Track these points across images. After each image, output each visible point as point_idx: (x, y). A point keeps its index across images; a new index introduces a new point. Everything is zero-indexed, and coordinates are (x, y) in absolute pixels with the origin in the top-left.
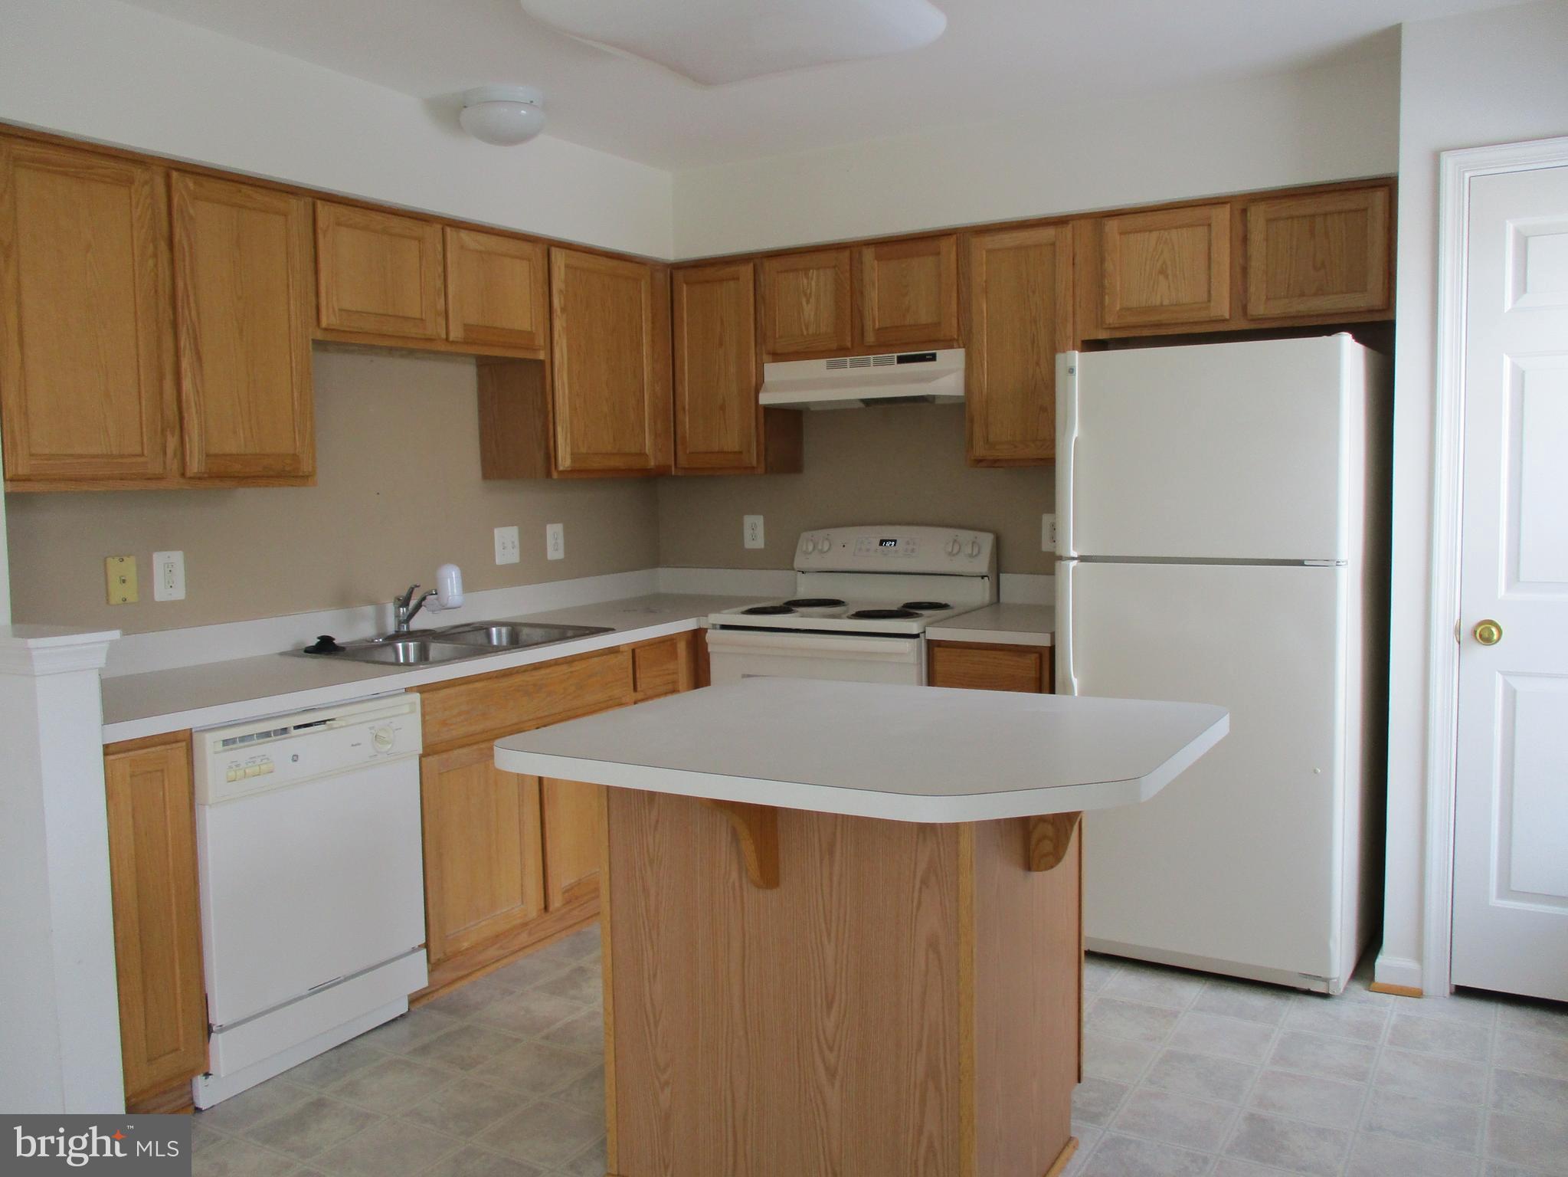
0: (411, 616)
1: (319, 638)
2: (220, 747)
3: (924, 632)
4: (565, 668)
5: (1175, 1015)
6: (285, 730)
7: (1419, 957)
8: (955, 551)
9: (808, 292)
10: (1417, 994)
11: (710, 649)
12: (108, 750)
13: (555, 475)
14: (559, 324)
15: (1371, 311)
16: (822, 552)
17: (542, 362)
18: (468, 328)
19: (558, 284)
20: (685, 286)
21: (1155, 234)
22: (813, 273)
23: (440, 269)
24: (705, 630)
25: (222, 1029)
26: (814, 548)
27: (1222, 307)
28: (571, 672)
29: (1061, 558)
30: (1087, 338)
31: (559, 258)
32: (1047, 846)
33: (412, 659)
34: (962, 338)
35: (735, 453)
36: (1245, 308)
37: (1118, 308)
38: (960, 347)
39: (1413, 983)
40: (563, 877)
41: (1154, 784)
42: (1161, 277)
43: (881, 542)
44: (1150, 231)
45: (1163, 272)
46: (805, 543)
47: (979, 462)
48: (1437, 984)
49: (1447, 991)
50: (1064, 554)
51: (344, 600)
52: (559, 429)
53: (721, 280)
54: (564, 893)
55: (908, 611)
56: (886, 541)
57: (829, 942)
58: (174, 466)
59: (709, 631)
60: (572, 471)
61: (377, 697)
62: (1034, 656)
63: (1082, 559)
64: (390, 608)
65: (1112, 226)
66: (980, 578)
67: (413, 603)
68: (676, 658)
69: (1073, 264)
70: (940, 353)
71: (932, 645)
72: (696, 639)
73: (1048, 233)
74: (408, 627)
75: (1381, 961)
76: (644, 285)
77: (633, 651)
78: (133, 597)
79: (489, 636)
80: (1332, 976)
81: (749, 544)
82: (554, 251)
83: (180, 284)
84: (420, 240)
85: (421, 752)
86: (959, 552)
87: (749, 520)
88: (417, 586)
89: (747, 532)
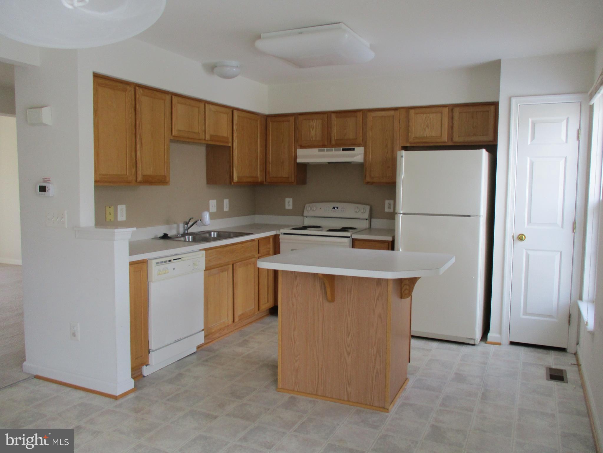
0: (189, 228)
1: (164, 234)
2: (155, 264)
3: (352, 236)
4: (241, 245)
5: (431, 350)
6: (170, 261)
7: (500, 333)
8: (358, 211)
9: (313, 127)
10: (500, 344)
11: (280, 241)
13: (232, 184)
14: (235, 135)
15: (490, 141)
16: (313, 210)
17: (230, 147)
18: (211, 136)
19: (235, 122)
20: (271, 122)
21: (425, 115)
22: (315, 121)
23: (204, 117)
24: (279, 235)
25: (153, 351)
26: (311, 209)
27: (445, 138)
28: (242, 246)
29: (396, 213)
30: (403, 146)
31: (236, 113)
32: (407, 292)
33: (190, 240)
34: (364, 144)
35: (286, 177)
36: (452, 139)
37: (413, 137)
38: (362, 147)
39: (498, 341)
40: (239, 312)
41: (442, 270)
42: (427, 128)
43: (333, 208)
44: (424, 114)
45: (427, 126)
46: (308, 207)
47: (368, 183)
48: (505, 341)
49: (508, 344)
50: (399, 212)
51: (168, 222)
52: (234, 169)
53: (284, 121)
54: (239, 317)
55: (344, 229)
56: (335, 207)
57: (349, 316)
58: (134, 178)
59: (280, 235)
60: (238, 182)
61: (192, 252)
62: (387, 244)
63: (404, 214)
64: (181, 226)
65: (412, 112)
66: (365, 220)
67: (190, 224)
68: (270, 244)
69: (399, 122)
70: (356, 148)
71: (354, 240)
72: (276, 238)
73: (392, 112)
74: (187, 231)
75: (489, 335)
76: (259, 122)
77: (258, 241)
78: (112, 220)
79: (210, 235)
80: (476, 338)
81: (287, 207)
82: (234, 111)
83: (138, 122)
84: (199, 107)
85: (205, 269)
86: (359, 211)
87: (287, 200)
88: (192, 218)
89: (287, 203)
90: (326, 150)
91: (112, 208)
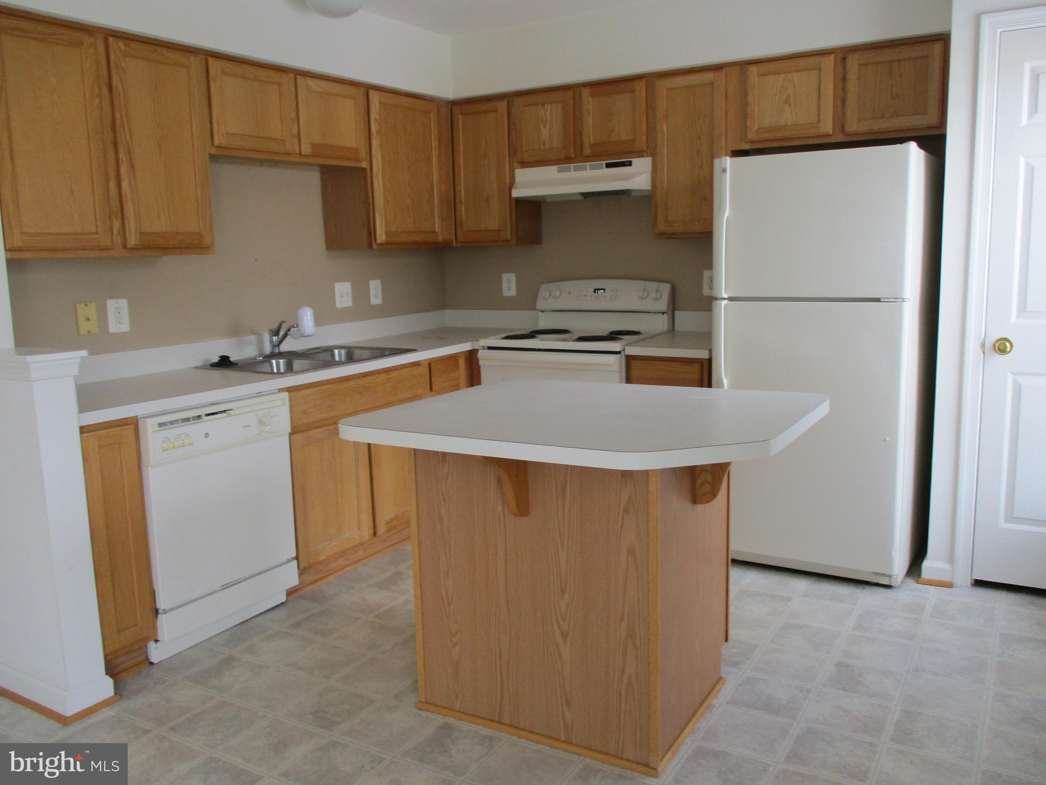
0: (281, 342)
1: (220, 357)
2: (157, 428)
3: (624, 350)
4: (384, 376)
5: (789, 599)
6: (199, 417)
7: (951, 560)
8: (645, 296)
9: (545, 119)
10: (949, 585)
11: (481, 363)
12: (83, 430)
13: (375, 247)
14: (375, 143)
15: (929, 128)
16: (555, 297)
17: (364, 169)
18: (314, 146)
19: (374, 115)
20: (460, 116)
21: (782, 77)
22: (548, 107)
23: (294, 105)
24: (477, 350)
25: (165, 612)
26: (550, 294)
27: (827, 126)
28: (388, 378)
29: (716, 299)
30: (734, 149)
31: (375, 97)
32: (707, 488)
33: (282, 370)
34: (650, 150)
35: (495, 230)
36: (843, 127)
37: (756, 128)
38: (648, 156)
39: (946, 578)
40: (386, 513)
41: (780, 443)
42: (786, 107)
43: (595, 291)
44: (779, 74)
45: (787, 102)
46: (544, 291)
47: (661, 235)
48: (963, 578)
49: (969, 584)
50: (719, 296)
51: (235, 331)
52: (377, 215)
53: (486, 112)
54: (386, 524)
55: (613, 336)
56: (598, 290)
57: (563, 549)
58: (118, 240)
59: (480, 351)
60: (387, 243)
61: (259, 395)
62: (697, 366)
63: (731, 299)
64: (267, 337)
65: (753, 70)
66: (661, 314)
67: (282, 333)
68: (458, 369)
69: (726, 97)
70: (634, 161)
71: (629, 359)
72: (472, 356)
73: (709, 76)
74: (279, 350)
75: (926, 564)
76: (433, 116)
77: (430, 364)
78: (95, 330)
79: (333, 355)
80: (894, 574)
81: (506, 293)
82: (371, 92)
83: (118, 116)
84: (279, 84)
85: (290, 431)
86: (647, 297)
87: (505, 277)
88: (284, 322)
89: (505, 285)
90: (572, 169)
91: (92, 306)
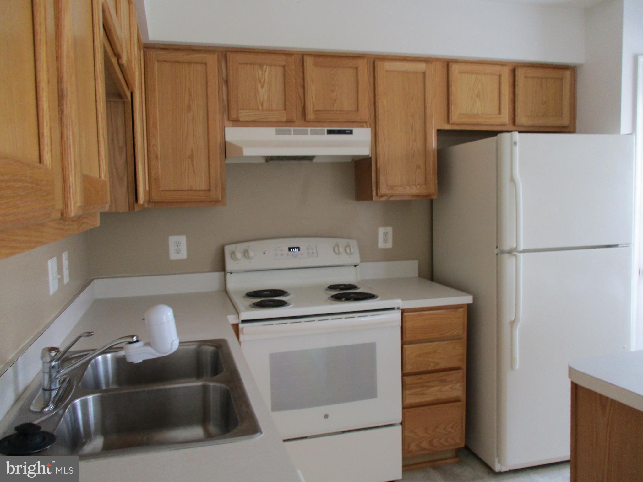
8: (340, 252)
9: (263, 80)
16: (248, 258)
20: (156, 62)
21: (474, 77)
22: (267, 68)
26: (243, 255)
27: (504, 118)
30: (440, 128)
34: (372, 122)
37: (458, 113)
38: (367, 127)
42: (477, 99)
43: (290, 249)
45: (478, 96)
46: (232, 253)
53: (190, 63)
56: (293, 248)
66: (354, 267)
70: (355, 130)
71: (403, 311)
81: (173, 256)
86: (342, 252)
87: (173, 239)
89: (172, 248)
90: (292, 132)
